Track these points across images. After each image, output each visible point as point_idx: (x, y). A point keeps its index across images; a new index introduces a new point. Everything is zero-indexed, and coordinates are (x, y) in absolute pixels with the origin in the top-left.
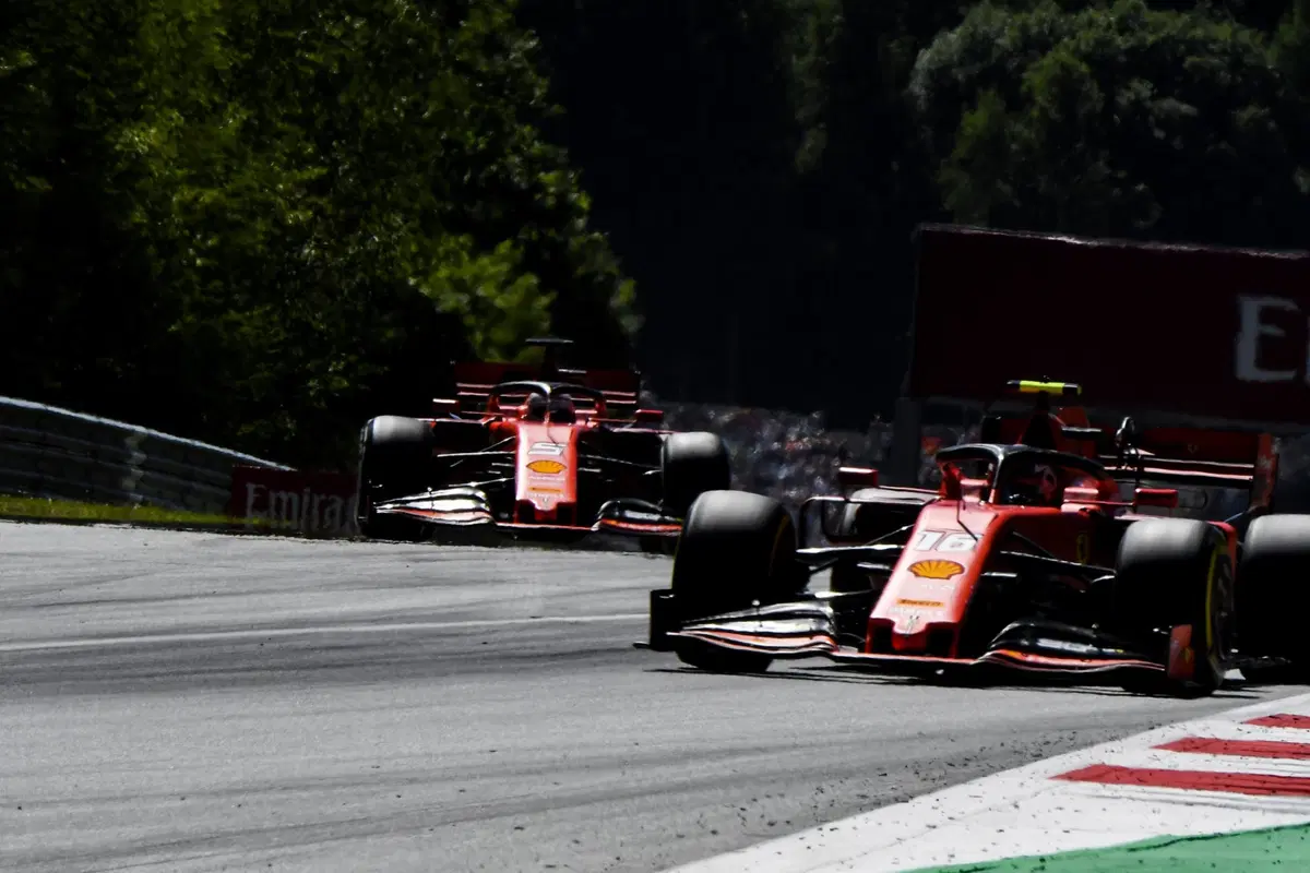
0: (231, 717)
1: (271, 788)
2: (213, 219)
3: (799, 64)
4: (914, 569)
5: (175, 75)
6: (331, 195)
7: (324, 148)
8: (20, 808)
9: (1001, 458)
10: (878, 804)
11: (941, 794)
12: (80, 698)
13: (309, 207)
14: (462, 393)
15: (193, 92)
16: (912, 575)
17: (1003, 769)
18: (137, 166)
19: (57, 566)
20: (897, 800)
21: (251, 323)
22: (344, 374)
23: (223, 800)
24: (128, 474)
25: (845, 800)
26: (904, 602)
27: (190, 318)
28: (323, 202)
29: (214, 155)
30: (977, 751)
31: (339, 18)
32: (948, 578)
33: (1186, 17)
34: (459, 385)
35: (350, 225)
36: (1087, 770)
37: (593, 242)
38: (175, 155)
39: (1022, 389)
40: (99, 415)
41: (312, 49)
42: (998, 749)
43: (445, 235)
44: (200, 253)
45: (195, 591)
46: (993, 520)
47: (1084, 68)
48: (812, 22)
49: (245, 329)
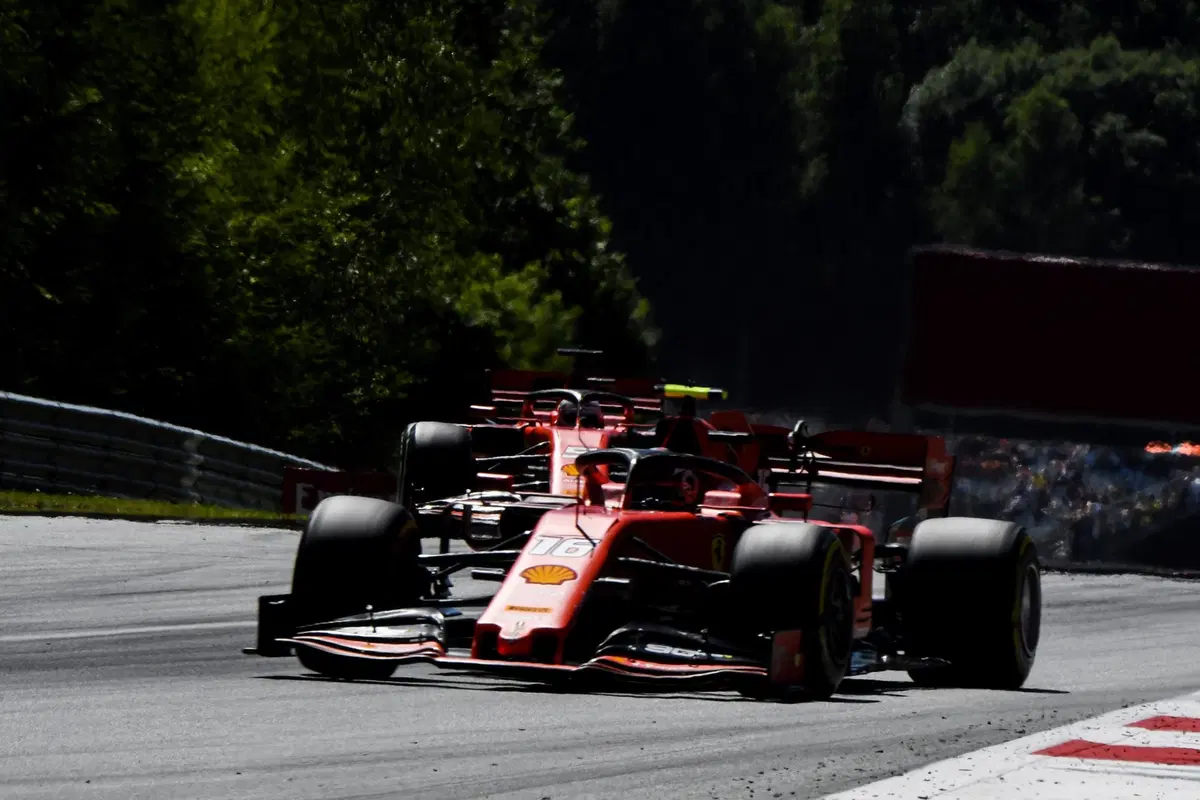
0: (284, 697)
1: (318, 763)
2: (266, 242)
3: (801, 99)
4: (527, 575)
5: (230, 111)
6: (374, 220)
7: (367, 176)
8: (88, 782)
9: (634, 462)
10: (875, 778)
11: (932, 767)
12: (143, 680)
13: (353, 229)
14: (497, 400)
15: (247, 125)
16: (524, 580)
17: (989, 744)
18: (196, 193)
19: (122, 559)
20: (893, 774)
21: (297, 336)
22: (386, 383)
23: (274, 775)
24: (187, 474)
25: (845, 773)
26: (512, 608)
27: (243, 332)
28: (367, 224)
29: (266, 183)
30: (966, 729)
31: (381, 58)
32: (560, 583)
33: (1156, 57)
34: (494, 392)
35: (389, 247)
36: (1066, 744)
37: (613, 263)
38: (231, 183)
39: (667, 394)
40: (162, 420)
41: (355, 86)
42: (984, 726)
43: (478, 253)
44: (253, 273)
45: (249, 583)
46: (613, 525)
47: (1063, 103)
48: (814, 62)
49: (294, 341)
